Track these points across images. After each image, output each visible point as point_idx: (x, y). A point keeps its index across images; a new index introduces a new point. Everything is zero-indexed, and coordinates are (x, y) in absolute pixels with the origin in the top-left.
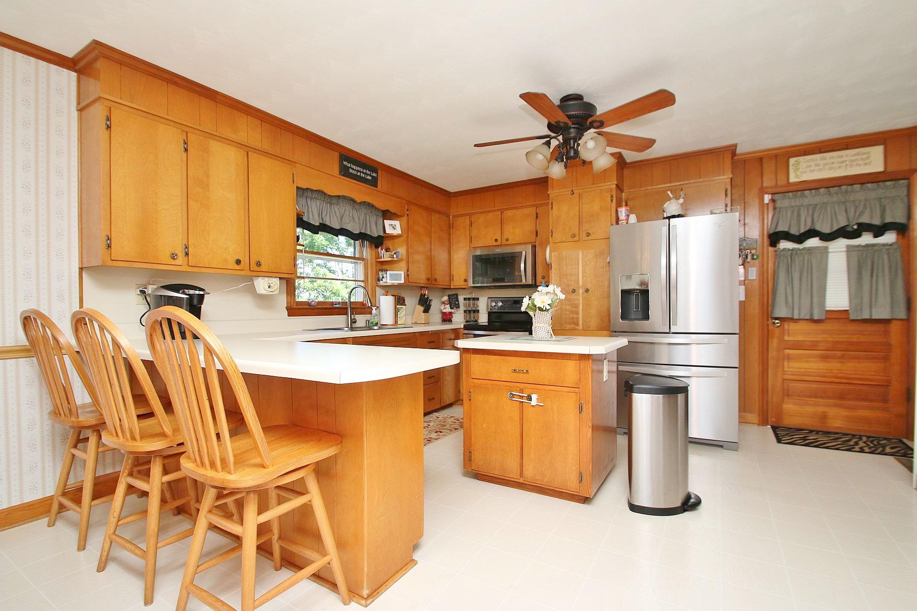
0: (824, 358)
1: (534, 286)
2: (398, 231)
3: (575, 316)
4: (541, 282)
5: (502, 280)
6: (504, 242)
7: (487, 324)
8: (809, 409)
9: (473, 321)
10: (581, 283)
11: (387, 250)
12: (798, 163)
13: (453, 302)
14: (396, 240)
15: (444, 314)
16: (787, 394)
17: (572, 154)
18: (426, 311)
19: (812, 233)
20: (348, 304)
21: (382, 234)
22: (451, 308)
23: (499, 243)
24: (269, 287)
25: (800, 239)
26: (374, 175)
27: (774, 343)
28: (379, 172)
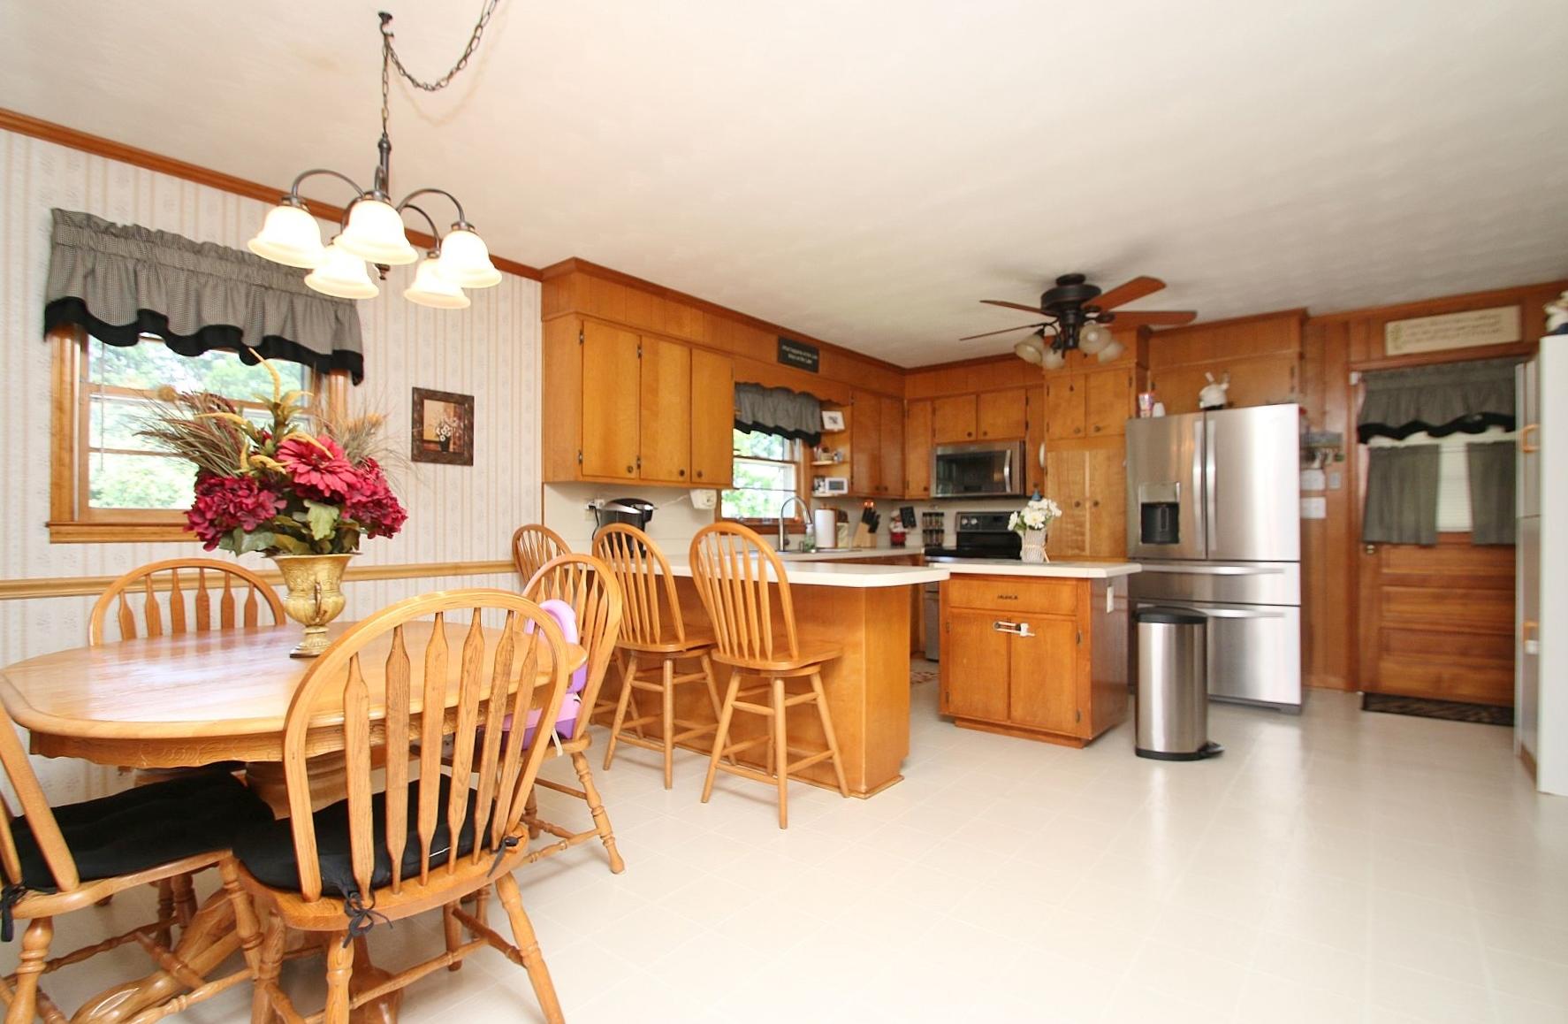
0: (1438, 598)
1: (1024, 497)
2: (840, 426)
3: (1080, 538)
4: (1033, 492)
5: (979, 489)
6: (981, 437)
7: (955, 548)
8: (1418, 671)
9: (935, 545)
10: (1087, 494)
11: (825, 450)
12: (1398, 330)
13: (907, 519)
14: (836, 437)
15: (893, 535)
16: (1384, 649)
17: (1071, 343)
18: (873, 530)
19: (1415, 427)
20: (781, 522)
21: (819, 429)
22: (905, 527)
23: (973, 438)
24: (708, 501)
25: (1400, 433)
26: (815, 357)
27: (1366, 579)
28: (821, 353)
